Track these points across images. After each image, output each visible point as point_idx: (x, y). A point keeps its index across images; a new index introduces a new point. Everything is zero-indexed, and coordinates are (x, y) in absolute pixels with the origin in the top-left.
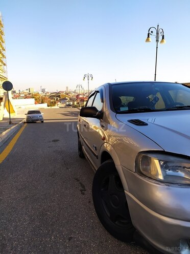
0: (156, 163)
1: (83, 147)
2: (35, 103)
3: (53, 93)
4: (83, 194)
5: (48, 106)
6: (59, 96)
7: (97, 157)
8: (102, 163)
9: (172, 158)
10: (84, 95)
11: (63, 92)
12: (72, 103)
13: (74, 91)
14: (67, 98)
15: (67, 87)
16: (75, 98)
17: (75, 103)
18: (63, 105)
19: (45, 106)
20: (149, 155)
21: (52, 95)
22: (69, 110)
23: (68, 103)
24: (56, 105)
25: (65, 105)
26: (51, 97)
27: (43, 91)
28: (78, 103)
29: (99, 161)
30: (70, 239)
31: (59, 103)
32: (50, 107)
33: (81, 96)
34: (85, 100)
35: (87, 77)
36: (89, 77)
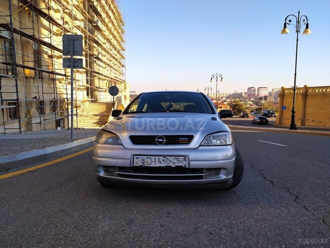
10: (219, 100)
34: (219, 106)
35: (215, 77)
36: (218, 78)
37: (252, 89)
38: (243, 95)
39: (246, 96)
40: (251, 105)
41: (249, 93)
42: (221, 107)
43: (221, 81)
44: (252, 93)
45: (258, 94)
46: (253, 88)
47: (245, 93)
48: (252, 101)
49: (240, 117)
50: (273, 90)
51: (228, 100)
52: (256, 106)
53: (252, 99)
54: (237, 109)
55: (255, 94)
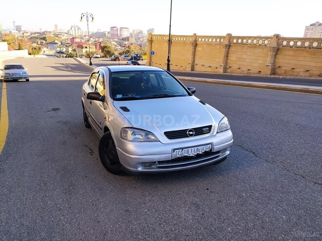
0: (130, 132)
1: (89, 119)
2: (9, 49)
3: (35, 33)
4: (92, 155)
5: (30, 54)
6: (44, 39)
7: (101, 129)
8: (105, 132)
9: (136, 130)
10: (82, 38)
11: (50, 32)
12: (64, 50)
13: (66, 31)
14: (56, 41)
15: (56, 26)
16: (69, 41)
17: (70, 50)
18: (53, 52)
19: (24, 53)
20: (127, 129)
21: (33, 35)
22: (62, 62)
23: (58, 49)
24: (42, 53)
25: (54, 51)
26: (33, 39)
27: (18, 29)
28: (74, 50)
29: (102, 132)
30: (86, 177)
31: (45, 49)
32: (32, 56)
33: (77, 40)
34: (84, 46)
35: (85, 16)
36: (87, 17)
37: (115, 29)
38: (107, 35)
39: (109, 36)
40: (115, 46)
41: (112, 32)
42: (86, 47)
43: (92, 21)
44: (115, 33)
45: (121, 35)
46: (116, 27)
47: (108, 33)
48: (116, 42)
49: (112, 60)
50: (134, 31)
51: (91, 39)
52: (120, 47)
53: (115, 40)
54: (106, 51)
55: (118, 35)
